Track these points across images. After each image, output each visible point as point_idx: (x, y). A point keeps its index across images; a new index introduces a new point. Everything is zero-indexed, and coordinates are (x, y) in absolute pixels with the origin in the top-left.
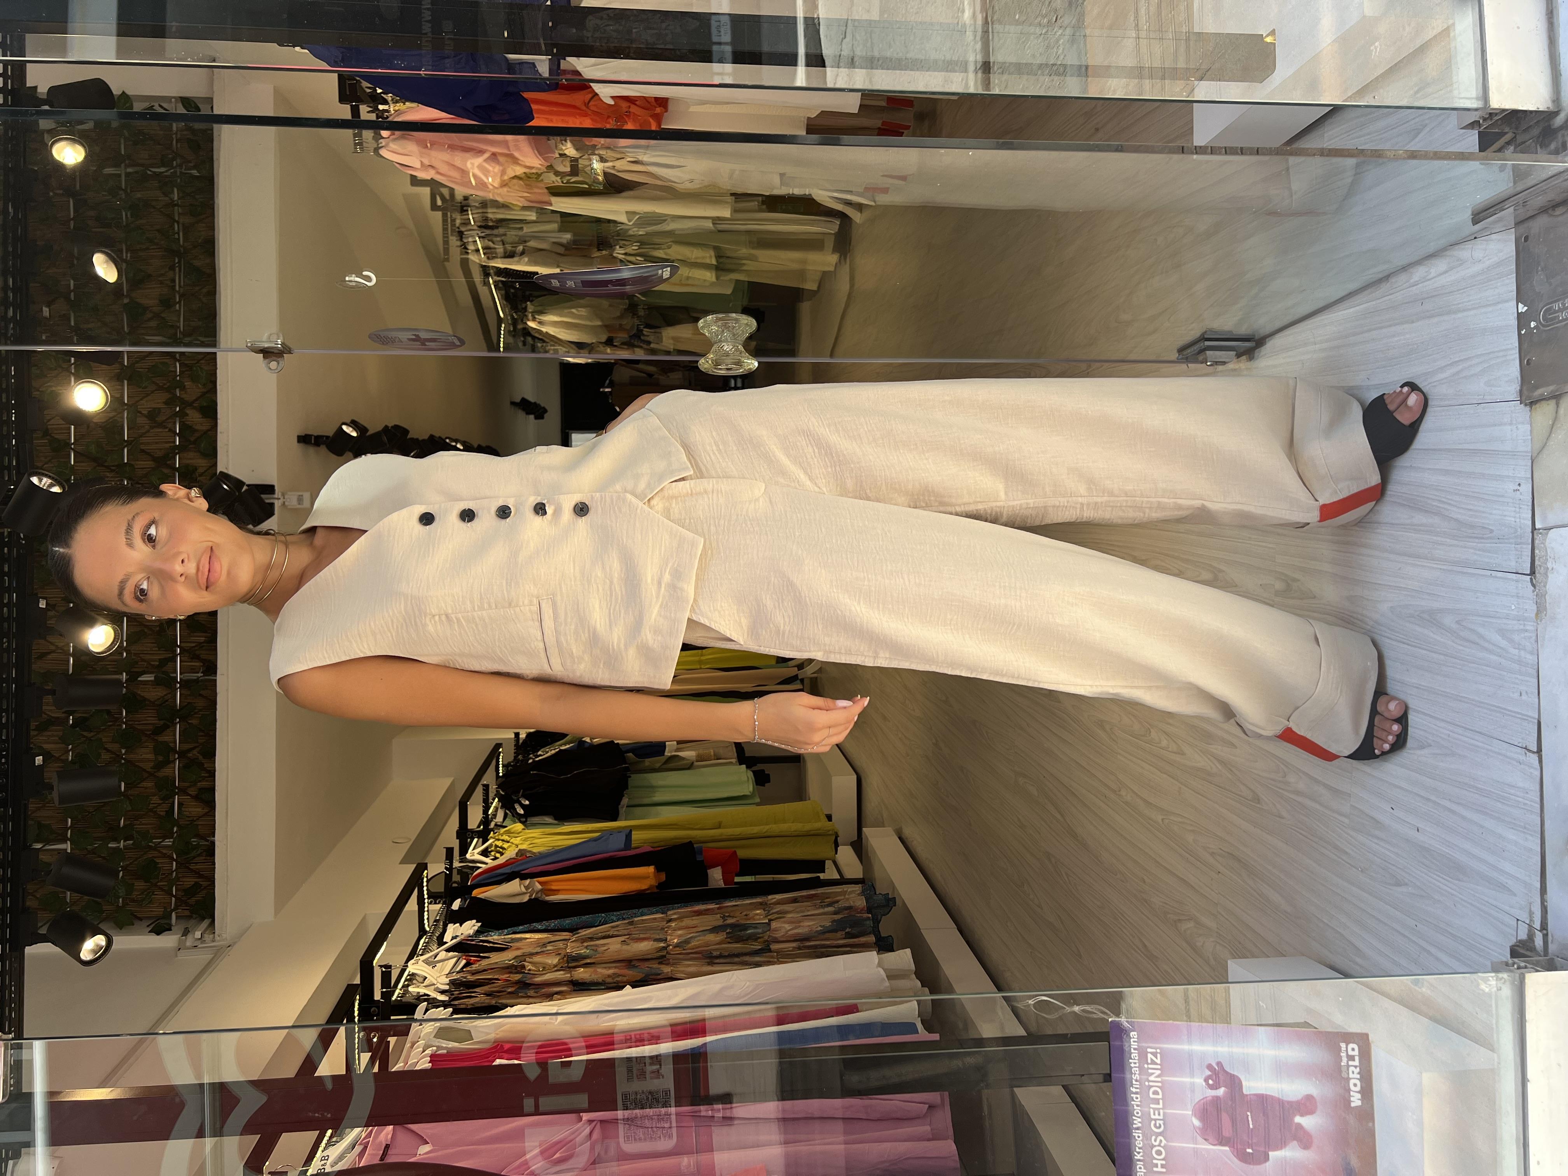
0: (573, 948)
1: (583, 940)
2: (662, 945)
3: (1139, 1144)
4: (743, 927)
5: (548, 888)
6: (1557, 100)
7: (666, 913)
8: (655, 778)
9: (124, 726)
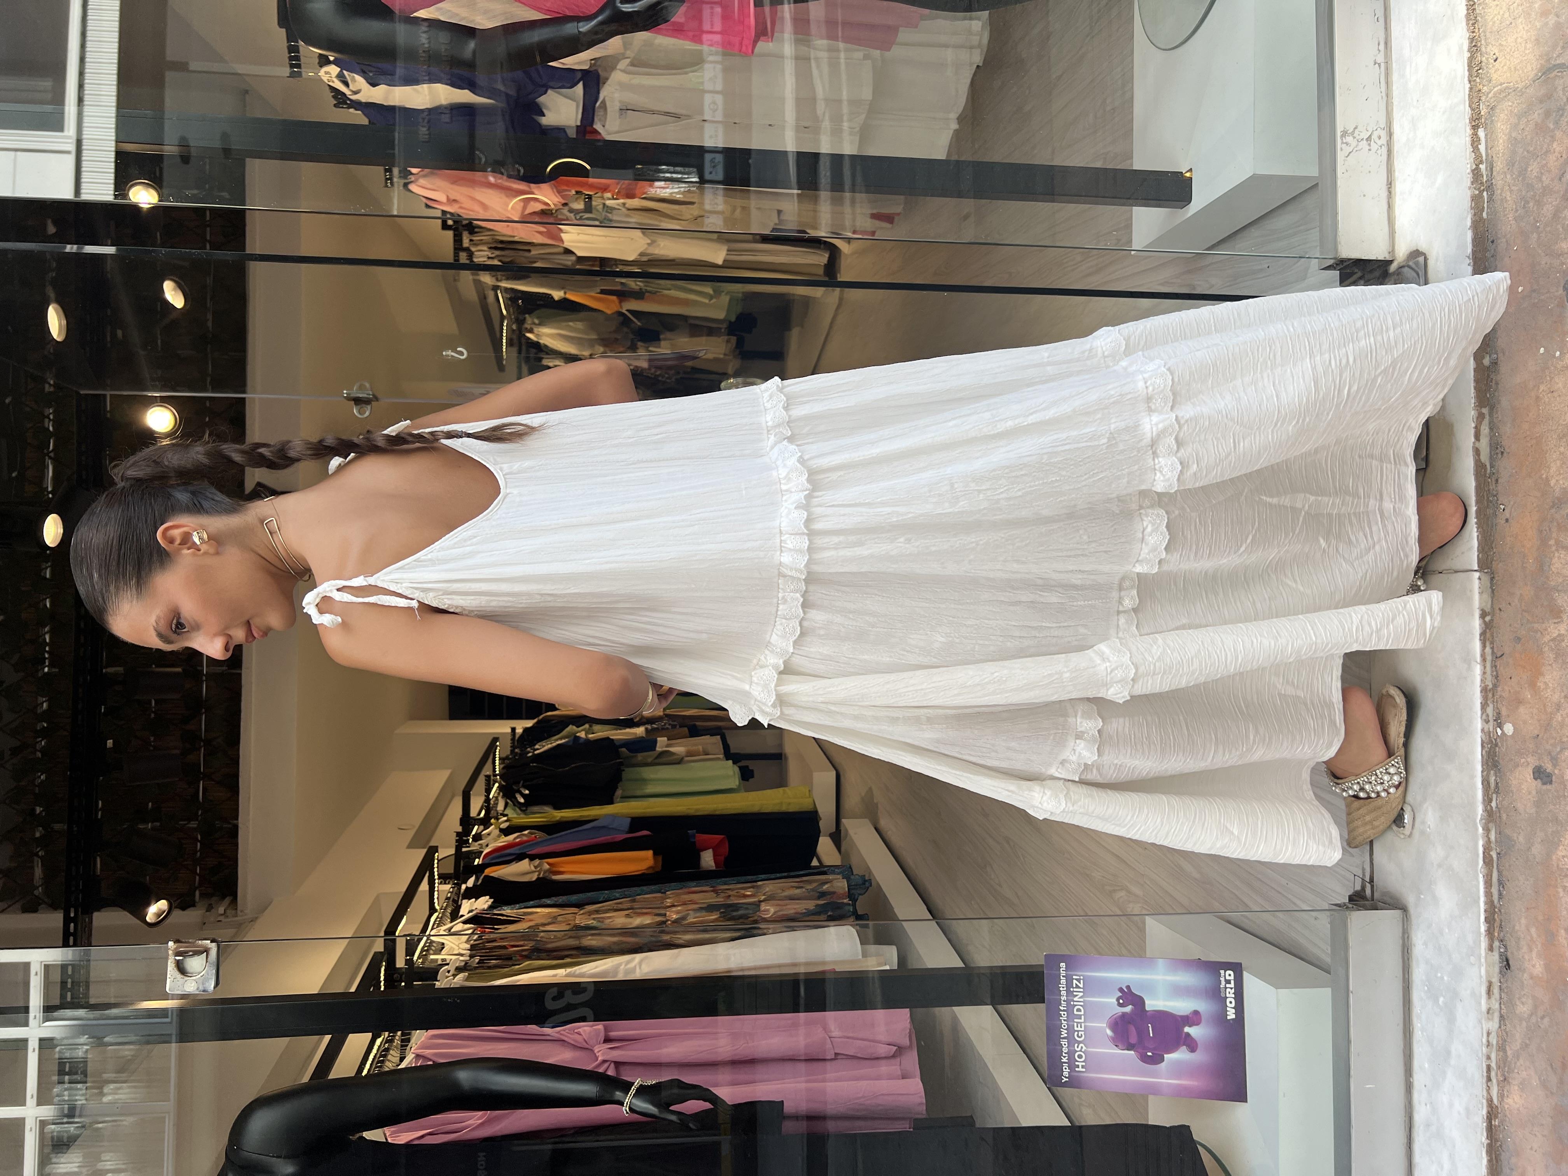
0: (581, 921)
1: (590, 913)
2: (661, 919)
3: (1065, 1050)
4: (735, 907)
5: (554, 869)
6: (1392, 251)
7: (665, 893)
8: (648, 772)
9: (153, 715)
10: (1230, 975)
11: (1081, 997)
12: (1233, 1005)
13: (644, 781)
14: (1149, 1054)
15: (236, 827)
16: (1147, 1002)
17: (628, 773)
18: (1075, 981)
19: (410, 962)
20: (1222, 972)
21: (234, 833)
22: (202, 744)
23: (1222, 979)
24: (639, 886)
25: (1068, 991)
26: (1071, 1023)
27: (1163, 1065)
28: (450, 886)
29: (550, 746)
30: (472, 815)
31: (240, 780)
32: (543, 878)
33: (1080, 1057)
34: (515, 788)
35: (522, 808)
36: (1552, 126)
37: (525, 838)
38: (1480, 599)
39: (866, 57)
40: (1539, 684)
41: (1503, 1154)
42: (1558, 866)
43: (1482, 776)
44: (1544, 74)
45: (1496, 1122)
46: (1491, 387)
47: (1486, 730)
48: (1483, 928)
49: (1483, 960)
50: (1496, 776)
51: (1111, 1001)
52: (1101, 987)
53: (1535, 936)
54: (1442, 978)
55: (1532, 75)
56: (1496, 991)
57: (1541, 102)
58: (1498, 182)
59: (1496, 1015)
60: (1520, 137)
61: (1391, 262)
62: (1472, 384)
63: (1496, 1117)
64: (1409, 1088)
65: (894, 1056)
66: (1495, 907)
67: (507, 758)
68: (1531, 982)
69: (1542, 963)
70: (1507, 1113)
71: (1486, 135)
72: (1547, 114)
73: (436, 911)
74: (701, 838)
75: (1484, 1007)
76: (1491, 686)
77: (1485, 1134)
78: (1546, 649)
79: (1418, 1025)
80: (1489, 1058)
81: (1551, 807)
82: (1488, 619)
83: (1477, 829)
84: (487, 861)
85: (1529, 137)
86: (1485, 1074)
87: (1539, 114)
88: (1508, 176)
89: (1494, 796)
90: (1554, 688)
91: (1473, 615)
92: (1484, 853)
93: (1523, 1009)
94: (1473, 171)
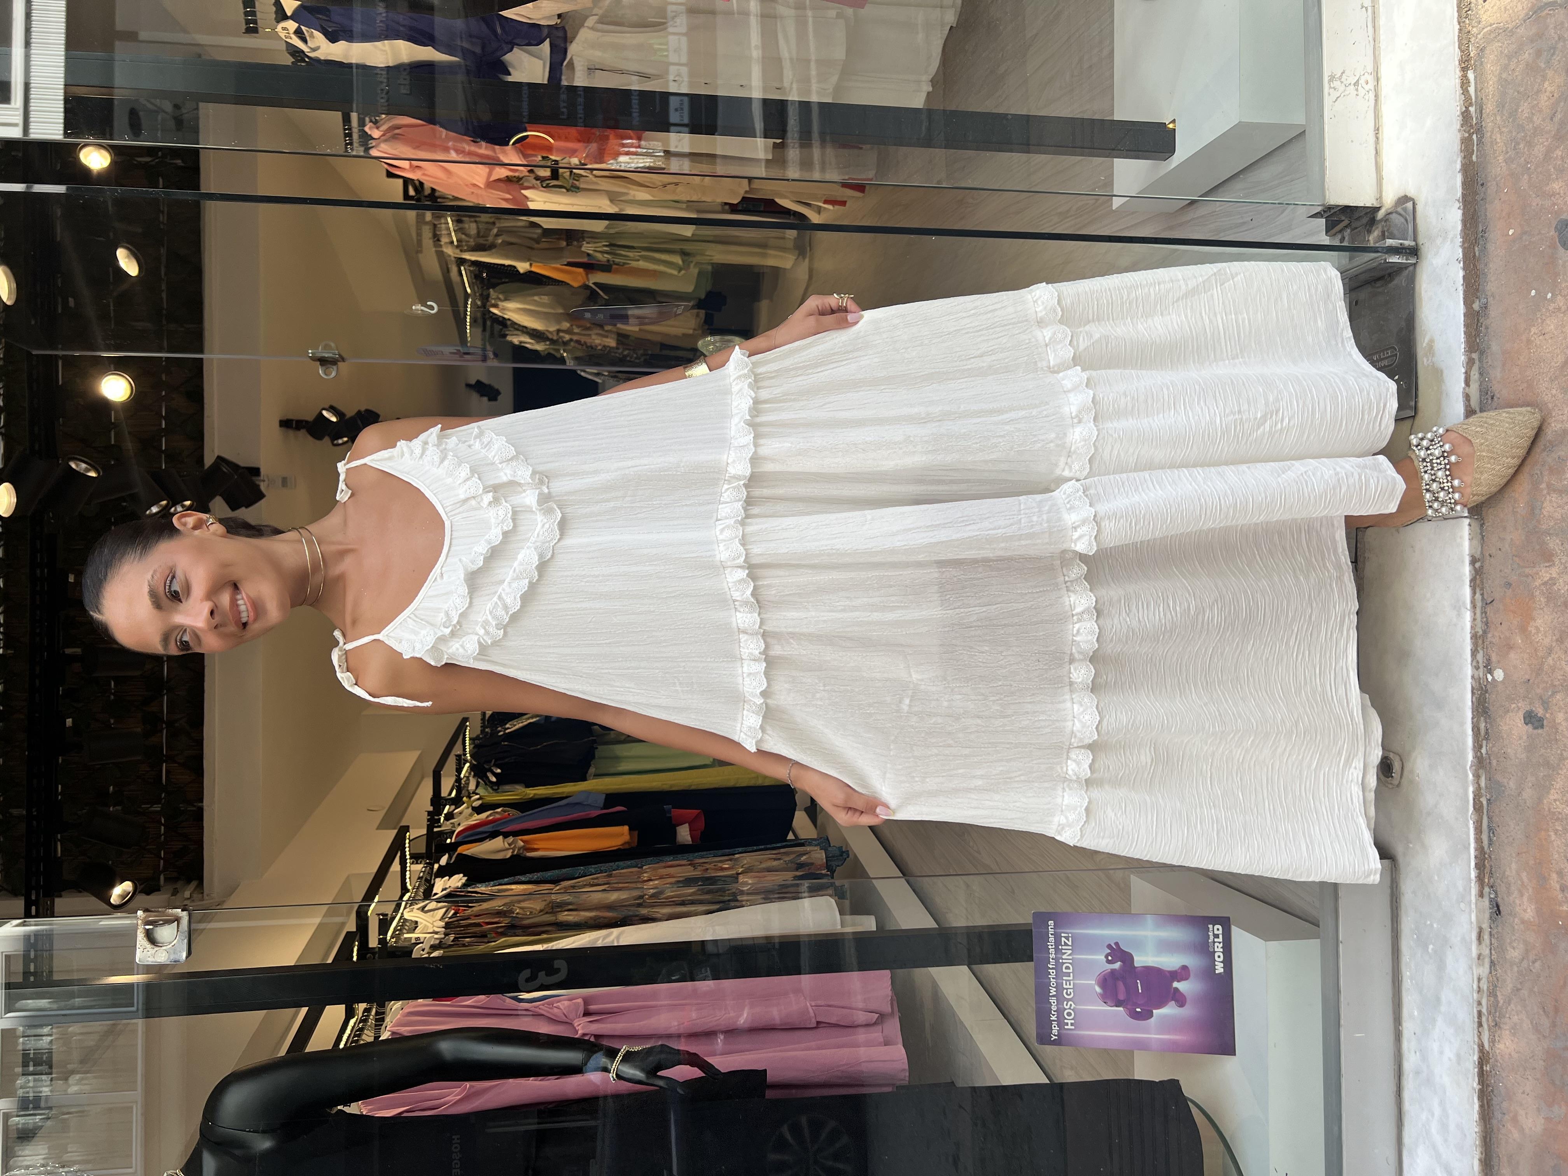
0: (557, 897)
1: (566, 890)
2: (639, 894)
3: (1054, 1008)
4: (712, 880)
5: (528, 846)
6: (1380, 198)
7: (641, 867)
8: (620, 750)
9: (112, 697)
10: (1218, 929)
11: (1069, 955)
12: (1221, 959)
13: (617, 759)
14: (1138, 1010)
15: (201, 810)
16: (1135, 958)
17: (601, 751)
18: (1063, 939)
19: (383, 942)
20: (1210, 926)
21: (198, 816)
22: (164, 726)
23: (1211, 934)
24: (615, 861)
25: (1057, 949)
26: (1060, 981)
27: (1152, 1019)
28: (422, 866)
29: (521, 725)
30: (443, 795)
31: (205, 761)
32: (518, 856)
33: (1069, 1014)
34: (486, 767)
35: (495, 787)
36: (1543, 65)
37: (498, 816)
38: (1470, 545)
39: (839, 16)
40: (1530, 629)
41: (1494, 1098)
42: (1549, 810)
43: (1473, 723)
44: (1535, 12)
45: (1487, 1068)
46: (1481, 332)
47: (1476, 676)
48: (1473, 874)
49: (1473, 906)
50: (1486, 722)
51: (1099, 958)
52: (1089, 944)
53: (1525, 879)
54: (1431, 925)
55: (1522, 15)
56: (1486, 937)
57: (1532, 41)
58: (1488, 124)
59: (1487, 961)
60: (1510, 78)
61: (1379, 209)
62: (1462, 329)
63: (1488, 1062)
64: (1398, 1036)
65: (875, 1024)
66: (1485, 853)
67: (477, 738)
68: (1522, 926)
69: (1533, 907)
70: (1499, 1058)
71: (1476, 77)
72: (1539, 53)
73: (408, 891)
74: (676, 812)
75: (1474, 952)
76: (1481, 633)
77: (1477, 1079)
78: (1537, 593)
79: (1406, 973)
80: (1479, 1003)
81: (1543, 751)
82: (1478, 565)
83: (1467, 776)
84: (460, 839)
85: (1519, 77)
86: (1476, 1020)
87: (1529, 54)
88: (1498, 118)
89: (1484, 742)
90: (1545, 632)
91: (1463, 562)
92: (1474, 799)
93: (1514, 954)
94: (1462, 113)
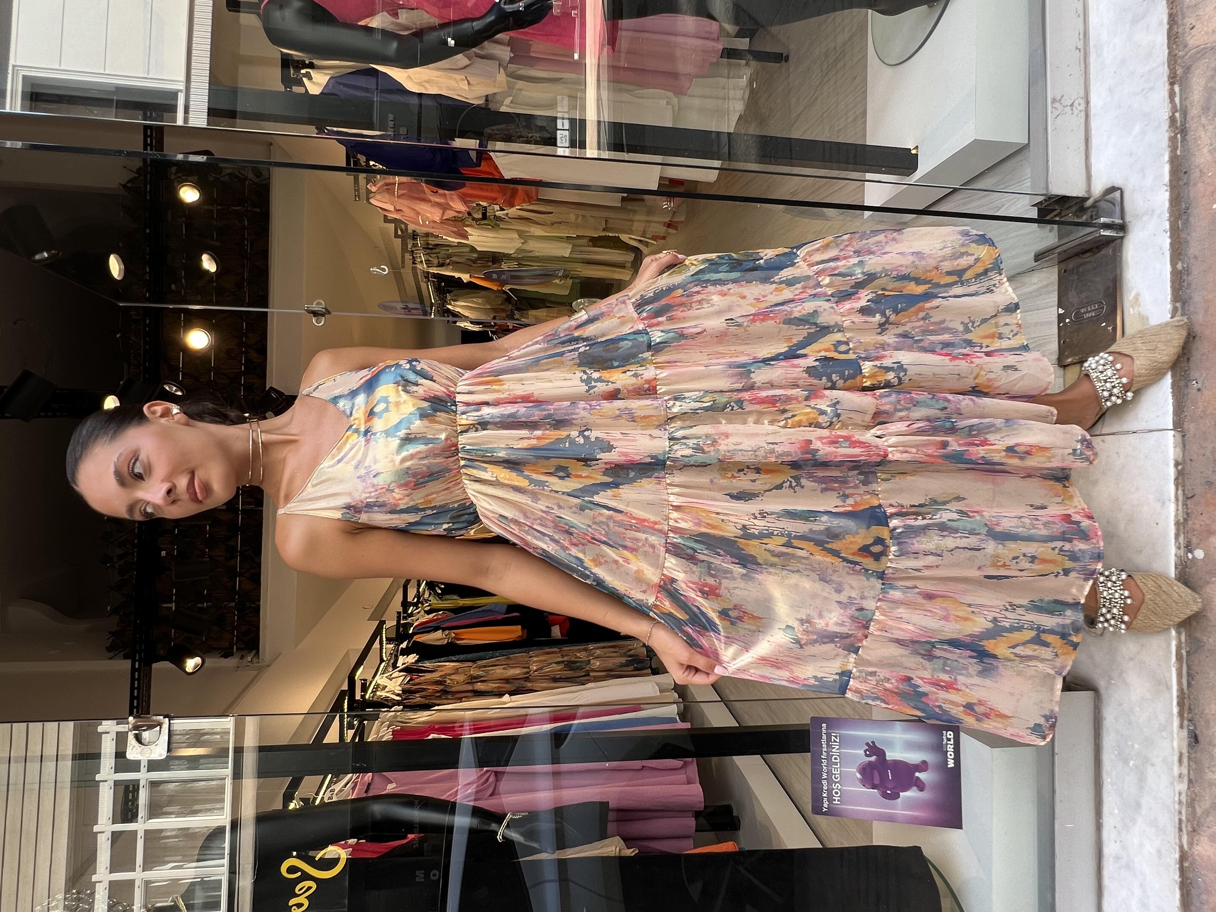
0: (474, 672)
1: (480, 667)
2: (527, 670)
3: (825, 788)
4: (574, 662)
5: (458, 637)
6: (1089, 190)
7: (529, 653)
10: (950, 734)
11: (837, 749)
12: (952, 757)
14: (889, 792)
15: (259, 606)
16: (887, 754)
18: (833, 738)
20: (944, 732)
21: (257, 610)
22: (238, 554)
23: (944, 738)
24: (512, 648)
25: (828, 745)
26: (830, 768)
27: (900, 800)
28: (392, 646)
30: (408, 600)
32: (451, 643)
33: (836, 793)
35: (441, 597)
37: (439, 617)
38: (1175, 452)
39: (668, 104)
41: (1193, 889)
45: (1186, 864)
46: (1183, 286)
47: (1179, 554)
48: (1175, 710)
49: (1175, 735)
52: (853, 742)
54: (1133, 745)
58: (1192, 125)
59: (1186, 779)
62: (1169, 284)
63: (1187, 860)
64: (1099, 827)
65: (681, 768)
66: (1185, 694)
70: (1197, 858)
71: (1180, 90)
73: (383, 661)
75: (1176, 772)
76: (1182, 520)
77: (1178, 874)
79: (1107, 780)
80: (1180, 813)
82: (1180, 467)
84: (415, 631)
86: (1177, 825)
91: (1169, 465)
92: (1176, 654)
94: (1170, 118)
